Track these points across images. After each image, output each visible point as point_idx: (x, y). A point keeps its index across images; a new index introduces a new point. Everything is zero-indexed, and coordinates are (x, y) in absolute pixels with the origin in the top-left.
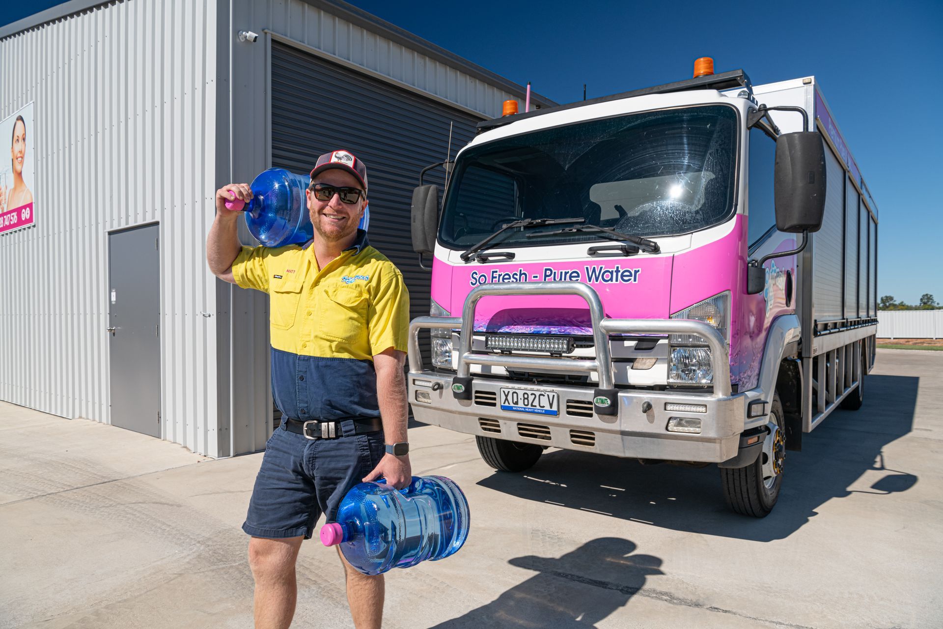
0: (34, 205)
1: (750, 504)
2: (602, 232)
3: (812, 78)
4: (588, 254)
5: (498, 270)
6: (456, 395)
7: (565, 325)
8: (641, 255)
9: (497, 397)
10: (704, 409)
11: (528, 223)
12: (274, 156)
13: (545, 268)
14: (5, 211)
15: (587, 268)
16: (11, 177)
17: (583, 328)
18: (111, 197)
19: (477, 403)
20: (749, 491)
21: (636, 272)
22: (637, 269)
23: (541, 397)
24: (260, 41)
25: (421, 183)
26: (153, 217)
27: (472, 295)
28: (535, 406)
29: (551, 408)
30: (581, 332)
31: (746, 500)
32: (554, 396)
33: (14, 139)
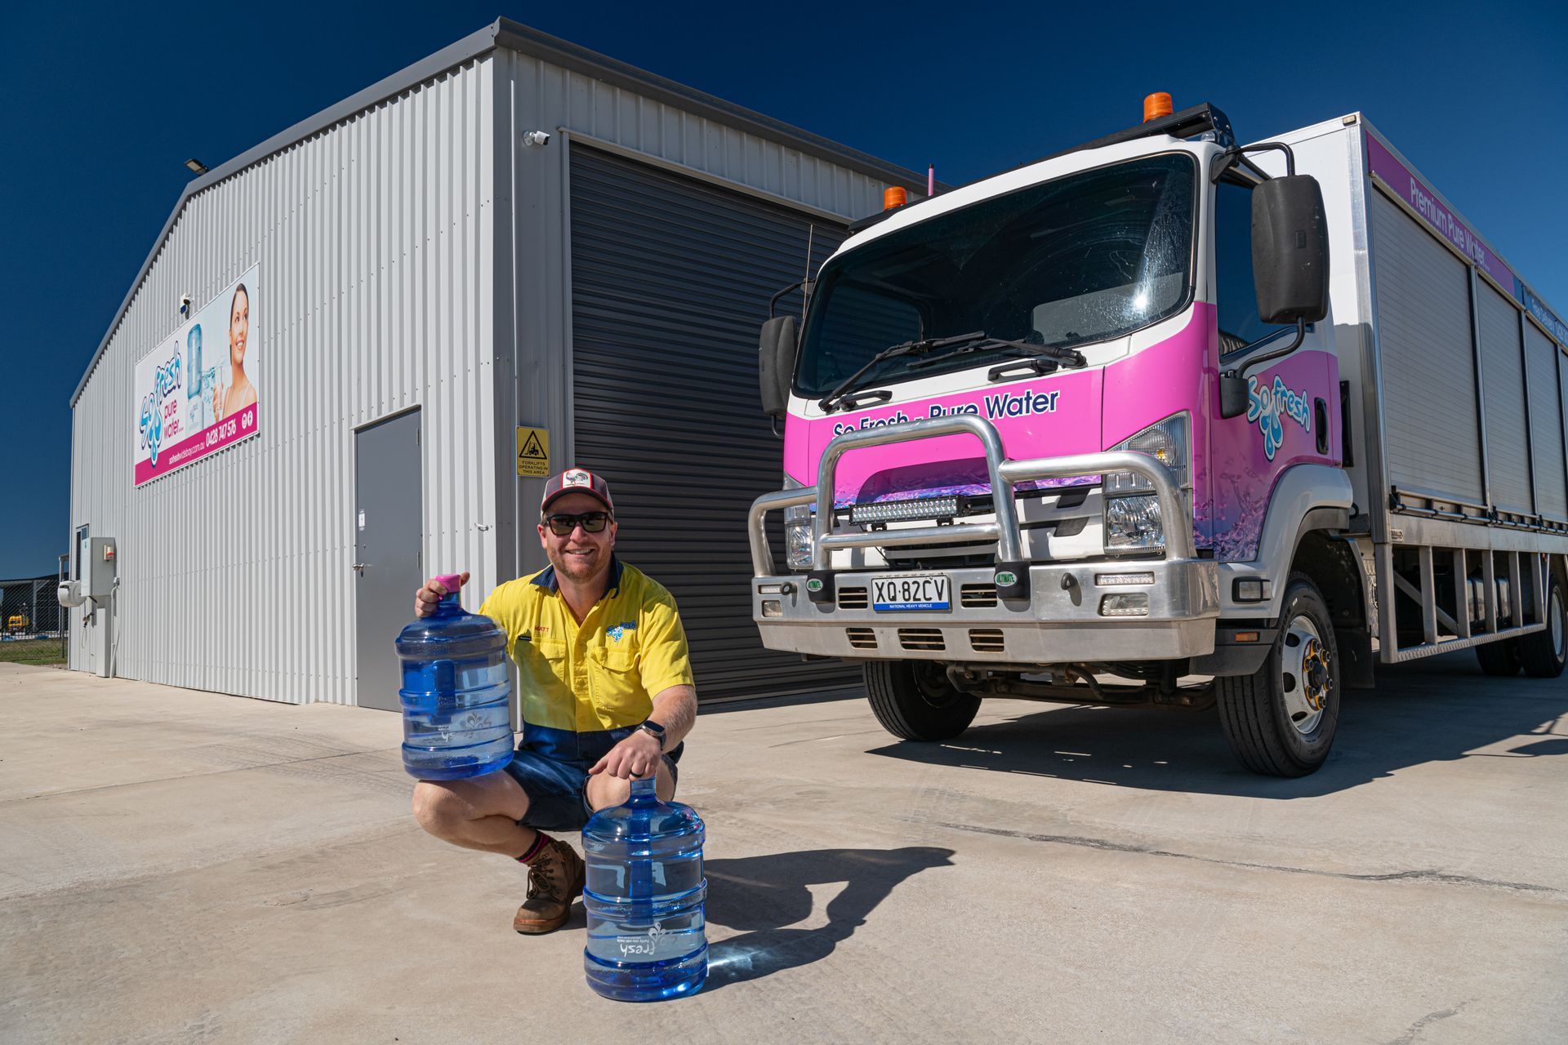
0: (258, 405)
1: (1266, 750)
2: (1008, 347)
3: (1357, 114)
4: (990, 380)
5: (869, 418)
6: (813, 596)
7: (961, 484)
8: (1061, 372)
9: (868, 594)
10: (1150, 579)
11: (909, 348)
12: (575, 302)
13: (931, 406)
14: (221, 419)
15: (987, 399)
16: (229, 370)
17: (985, 485)
18: (359, 380)
19: (842, 606)
20: (1262, 729)
21: (1053, 396)
22: (1055, 393)
23: (927, 585)
24: (554, 144)
25: (771, 315)
26: (413, 398)
27: (830, 451)
28: (919, 600)
29: (940, 599)
30: (983, 490)
31: (1259, 743)
32: (943, 581)
33: (234, 317)
